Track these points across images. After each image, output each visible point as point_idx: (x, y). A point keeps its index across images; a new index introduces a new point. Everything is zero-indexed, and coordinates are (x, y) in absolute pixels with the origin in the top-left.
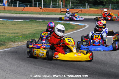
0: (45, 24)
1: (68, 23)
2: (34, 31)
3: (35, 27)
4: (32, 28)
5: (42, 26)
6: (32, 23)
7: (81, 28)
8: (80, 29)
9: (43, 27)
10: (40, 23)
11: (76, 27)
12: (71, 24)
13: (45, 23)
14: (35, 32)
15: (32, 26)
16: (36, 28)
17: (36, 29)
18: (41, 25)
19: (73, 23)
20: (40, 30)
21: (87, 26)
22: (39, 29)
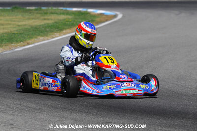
0: (39, 15)
1: (85, 12)
2: (15, 29)
3: (18, 21)
4: (13, 23)
5: (32, 19)
6: (16, 14)
7: (107, 21)
8: (104, 22)
9: (34, 20)
10: (30, 13)
11: (98, 19)
12: (89, 13)
13: (40, 13)
14: (17, 31)
15: (14, 20)
16: (20, 23)
17: (19, 26)
18: (32, 17)
19: (93, 12)
20: (26, 27)
21: (120, 16)
22: (25, 25)
